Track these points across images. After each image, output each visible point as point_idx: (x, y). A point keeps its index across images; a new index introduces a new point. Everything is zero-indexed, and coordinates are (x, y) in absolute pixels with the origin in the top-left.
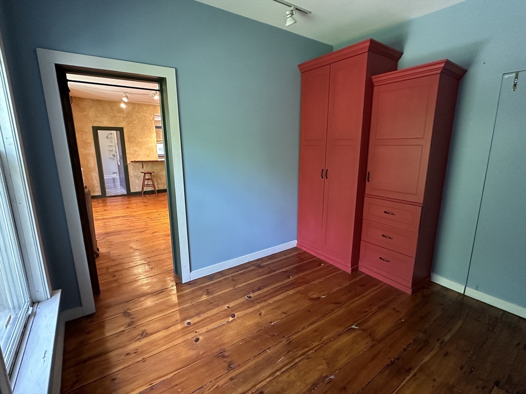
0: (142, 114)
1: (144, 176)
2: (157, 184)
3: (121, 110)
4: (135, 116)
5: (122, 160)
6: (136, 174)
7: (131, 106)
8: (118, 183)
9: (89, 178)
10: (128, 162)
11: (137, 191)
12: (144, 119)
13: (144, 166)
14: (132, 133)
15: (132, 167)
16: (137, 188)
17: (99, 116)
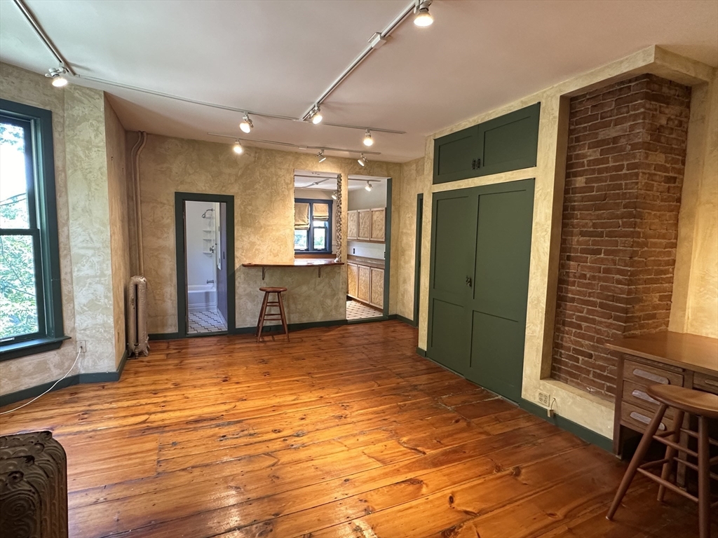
0: (273, 170)
1: (266, 297)
2: (289, 313)
3: (233, 161)
4: (258, 174)
5: (225, 261)
6: (249, 290)
7: (253, 155)
8: (214, 303)
9: (157, 297)
10: (237, 265)
11: (248, 326)
12: (274, 179)
13: (267, 275)
14: (250, 208)
15: (242, 276)
16: (248, 319)
17: (191, 172)
